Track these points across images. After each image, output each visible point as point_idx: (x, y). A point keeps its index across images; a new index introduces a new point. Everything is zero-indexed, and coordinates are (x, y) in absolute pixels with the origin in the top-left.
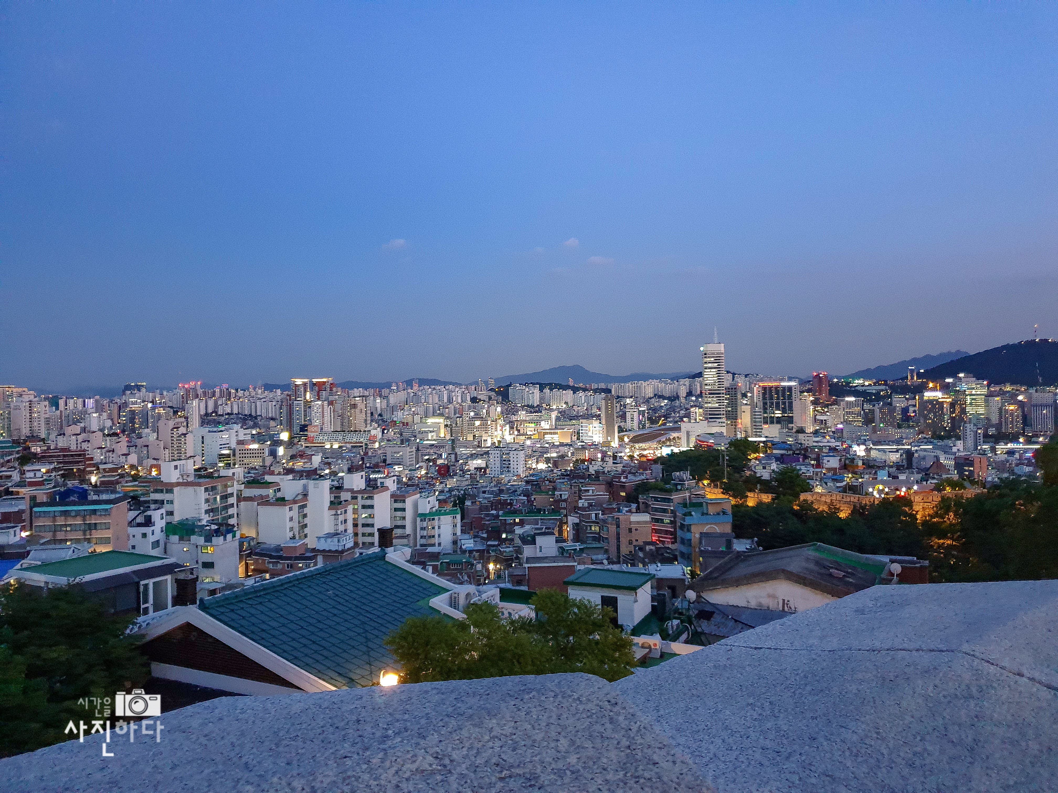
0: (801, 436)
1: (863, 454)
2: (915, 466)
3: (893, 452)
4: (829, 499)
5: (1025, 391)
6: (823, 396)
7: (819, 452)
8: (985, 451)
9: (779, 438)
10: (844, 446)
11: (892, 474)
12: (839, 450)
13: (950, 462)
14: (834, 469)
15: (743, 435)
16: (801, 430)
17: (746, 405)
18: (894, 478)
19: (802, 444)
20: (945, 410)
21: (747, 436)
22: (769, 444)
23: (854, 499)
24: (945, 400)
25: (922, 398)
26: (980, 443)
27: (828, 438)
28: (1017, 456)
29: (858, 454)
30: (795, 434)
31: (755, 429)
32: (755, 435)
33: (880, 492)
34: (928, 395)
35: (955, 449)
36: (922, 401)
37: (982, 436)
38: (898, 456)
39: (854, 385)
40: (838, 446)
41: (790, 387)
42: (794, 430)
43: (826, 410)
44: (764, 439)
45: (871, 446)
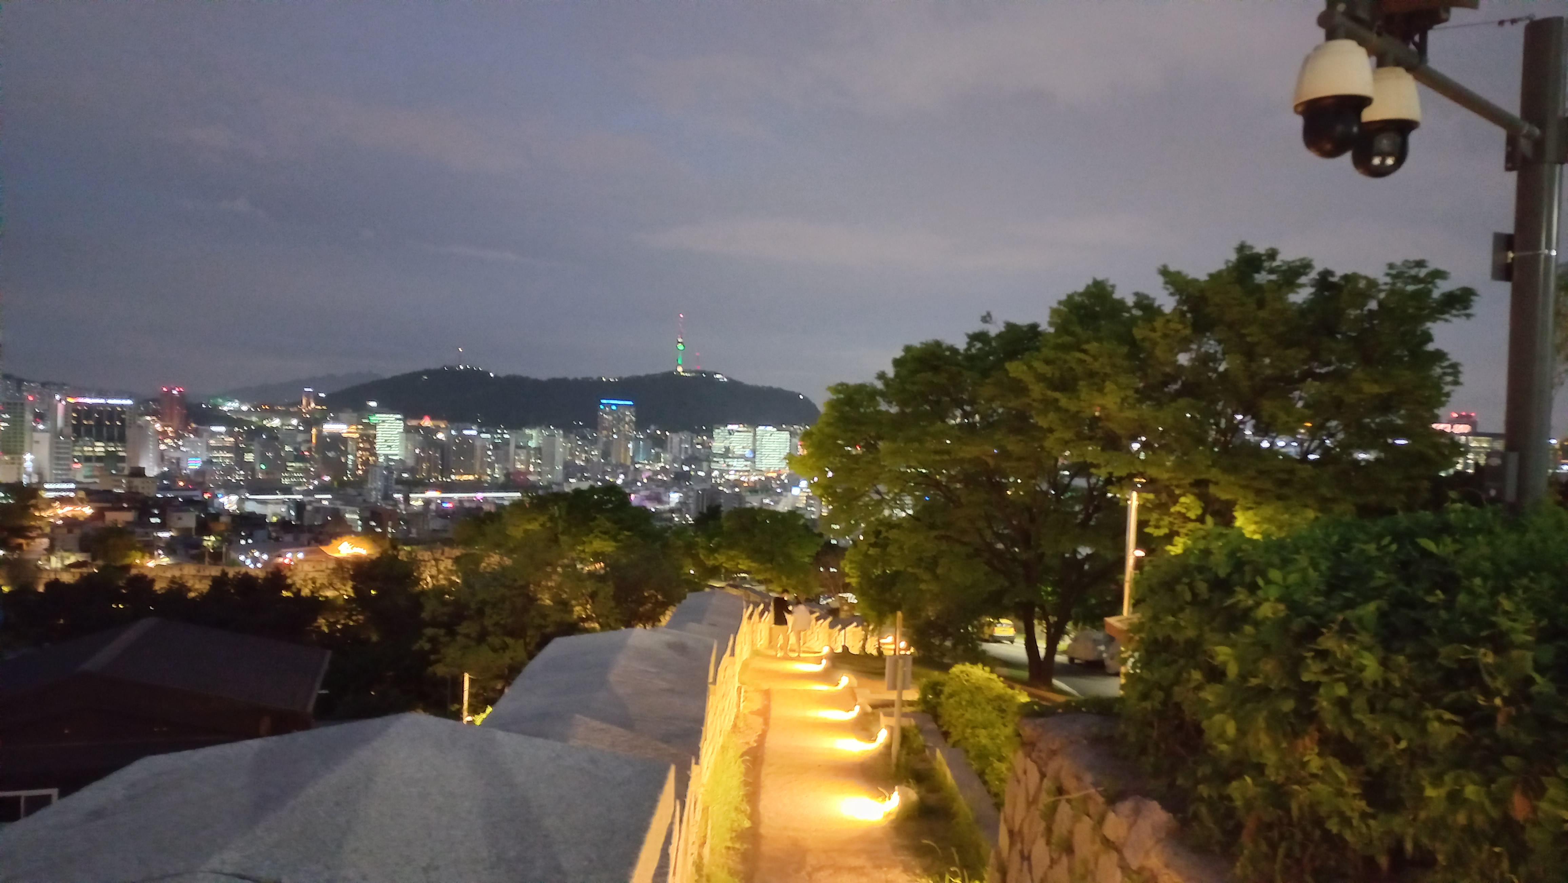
0: (137, 482)
1: (235, 507)
2: (306, 522)
3: (277, 503)
4: (177, 573)
5: (447, 428)
6: (176, 422)
7: (166, 507)
8: (396, 502)
9: (98, 483)
10: (206, 496)
11: (274, 535)
12: (198, 502)
13: (352, 516)
14: (188, 530)
15: (35, 479)
16: (139, 473)
17: (42, 431)
18: (277, 539)
19: (138, 493)
20: (349, 449)
21: (41, 482)
22: (82, 494)
23: (215, 571)
24: (350, 435)
25: (320, 432)
26: (391, 490)
27: (181, 484)
28: (433, 507)
29: (226, 507)
30: (127, 479)
31: (56, 469)
32: (56, 479)
33: (255, 560)
34: (329, 428)
35: (360, 499)
36: (320, 435)
37: (393, 482)
38: (283, 509)
39: (225, 409)
40: (197, 496)
41: (122, 406)
42: (126, 472)
43: (180, 443)
44: (72, 486)
45: (247, 495)
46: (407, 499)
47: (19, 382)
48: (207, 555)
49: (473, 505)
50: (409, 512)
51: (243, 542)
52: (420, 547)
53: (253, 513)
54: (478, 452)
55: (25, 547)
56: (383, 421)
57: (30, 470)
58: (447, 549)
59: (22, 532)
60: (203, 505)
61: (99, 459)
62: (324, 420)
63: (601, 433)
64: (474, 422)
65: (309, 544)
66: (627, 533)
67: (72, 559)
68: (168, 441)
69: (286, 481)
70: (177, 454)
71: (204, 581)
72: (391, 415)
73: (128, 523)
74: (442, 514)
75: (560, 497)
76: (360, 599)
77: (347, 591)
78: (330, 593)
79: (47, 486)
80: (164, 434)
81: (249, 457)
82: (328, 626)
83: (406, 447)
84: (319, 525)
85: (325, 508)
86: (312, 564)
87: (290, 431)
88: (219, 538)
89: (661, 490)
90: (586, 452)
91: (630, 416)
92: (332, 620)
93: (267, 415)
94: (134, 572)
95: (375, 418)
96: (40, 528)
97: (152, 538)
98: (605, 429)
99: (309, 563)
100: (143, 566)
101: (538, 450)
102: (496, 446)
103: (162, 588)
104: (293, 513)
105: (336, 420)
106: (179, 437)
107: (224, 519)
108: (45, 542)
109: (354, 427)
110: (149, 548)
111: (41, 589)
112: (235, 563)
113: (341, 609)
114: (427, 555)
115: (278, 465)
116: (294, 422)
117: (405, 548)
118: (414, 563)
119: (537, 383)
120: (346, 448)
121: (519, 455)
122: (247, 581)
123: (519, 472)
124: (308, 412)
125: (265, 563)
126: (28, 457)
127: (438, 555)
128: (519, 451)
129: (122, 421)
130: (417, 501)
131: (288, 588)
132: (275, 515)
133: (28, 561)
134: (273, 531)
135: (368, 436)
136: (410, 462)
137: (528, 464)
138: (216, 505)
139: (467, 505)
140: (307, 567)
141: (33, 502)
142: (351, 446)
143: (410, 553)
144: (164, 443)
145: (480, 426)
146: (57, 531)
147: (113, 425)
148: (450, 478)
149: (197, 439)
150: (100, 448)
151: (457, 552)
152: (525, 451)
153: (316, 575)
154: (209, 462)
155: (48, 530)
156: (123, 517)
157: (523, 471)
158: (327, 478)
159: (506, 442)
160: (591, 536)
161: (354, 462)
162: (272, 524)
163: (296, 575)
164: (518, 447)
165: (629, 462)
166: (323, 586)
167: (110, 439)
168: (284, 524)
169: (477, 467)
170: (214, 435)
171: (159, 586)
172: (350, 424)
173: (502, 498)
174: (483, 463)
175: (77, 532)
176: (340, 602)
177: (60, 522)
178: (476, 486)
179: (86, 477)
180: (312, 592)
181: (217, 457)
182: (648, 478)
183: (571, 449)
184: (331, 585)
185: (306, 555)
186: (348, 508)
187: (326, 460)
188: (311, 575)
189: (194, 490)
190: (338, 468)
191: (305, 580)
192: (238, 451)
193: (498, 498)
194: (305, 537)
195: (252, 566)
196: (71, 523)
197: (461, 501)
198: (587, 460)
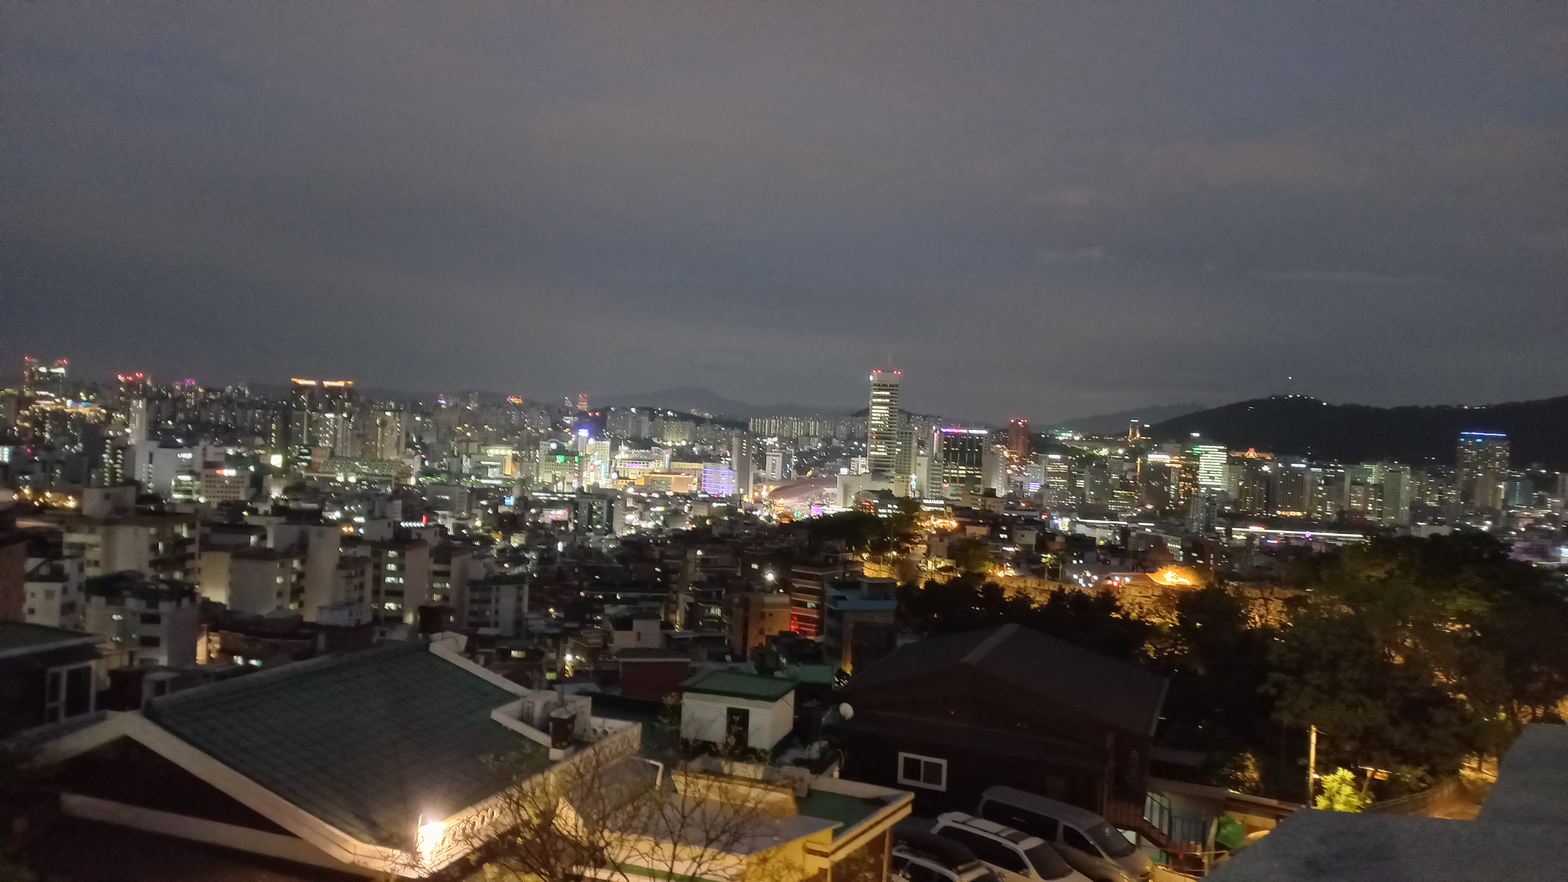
0: (990, 501)
1: (1067, 529)
2: (1131, 548)
3: (1104, 528)
4: (1022, 585)
5: (1272, 460)
6: (1021, 451)
7: (1011, 523)
8: (1218, 534)
9: (962, 502)
10: (1043, 517)
11: (1102, 557)
12: (1037, 521)
13: (1174, 546)
14: (1030, 546)
15: (917, 496)
16: (991, 493)
17: (922, 455)
18: (1104, 562)
19: (990, 511)
20: (1172, 478)
21: (921, 497)
22: (949, 509)
23: (1053, 587)
24: (1173, 465)
25: (1145, 461)
26: (1213, 523)
27: (1023, 505)
28: (1257, 542)
29: (1061, 528)
30: (982, 498)
31: (932, 488)
32: (932, 496)
33: (1087, 580)
34: (1153, 457)
35: (1182, 529)
36: (1144, 464)
37: (1216, 514)
38: (1109, 533)
39: (1061, 438)
40: (1036, 517)
41: (980, 435)
42: (981, 493)
43: (1023, 469)
44: (942, 502)
45: (1078, 518)
46: (1229, 533)
47: (909, 415)
48: (1046, 570)
49: (1301, 544)
50: (1231, 546)
51: (1075, 562)
52: (1248, 584)
53: (1083, 536)
54: (1308, 488)
55: (911, 551)
56: (1207, 452)
57: (914, 487)
58: (1276, 589)
59: (908, 537)
60: (1042, 524)
61: (962, 480)
62: (1148, 450)
63: (1462, 470)
64: (1303, 455)
65: (1133, 570)
66: (1505, 592)
67: (942, 564)
68: (1014, 466)
69: (1113, 508)
70: (1020, 479)
71: (1044, 594)
72: (1214, 447)
73: (982, 536)
74: (1267, 550)
75: (1410, 542)
76: (1185, 628)
77: (1172, 619)
78: (1156, 620)
79: (925, 501)
80: (1010, 459)
81: (1081, 483)
82: (1156, 653)
83: (1229, 480)
84: (1142, 551)
85: (1148, 535)
86: (1139, 589)
87: (1115, 461)
88: (1055, 556)
89: (1547, 542)
90: (1440, 492)
91: (1501, 451)
92: (1159, 647)
93: (1097, 444)
94: (988, 580)
95: (1198, 449)
96: (921, 536)
97: (1000, 551)
98: (1467, 465)
99: (1137, 588)
100: (994, 576)
101: (1379, 487)
102: (1328, 481)
103: (1010, 597)
104: (1118, 538)
105: (1160, 450)
106: (1023, 463)
107: (1059, 539)
108: (923, 548)
109: (1177, 457)
110: (999, 560)
111: (922, 587)
112: (1070, 581)
113: (1167, 637)
114: (1254, 593)
115: (1105, 491)
116: (1121, 451)
117: (1231, 583)
118: (1241, 600)
119: (1379, 412)
120: (1170, 478)
121: (1355, 492)
122: (1080, 598)
123: (1355, 511)
124: (1135, 442)
125: (1096, 583)
126: (913, 477)
127: (1267, 595)
128: (1357, 488)
129: (980, 448)
130: (1239, 535)
131: (1118, 609)
132: (1102, 539)
133: (913, 562)
134: (1102, 554)
135: (1191, 467)
136: (1233, 495)
137: (1366, 502)
138: (1051, 526)
139: (1294, 543)
140: (1134, 592)
141: (917, 513)
142: (1174, 477)
143: (1237, 588)
144: (1010, 468)
145: (1311, 459)
146: (933, 539)
147: (973, 452)
148: (1276, 514)
149: (1037, 465)
150: (962, 471)
151: (1289, 593)
152: (1362, 488)
153: (1143, 600)
154: (1046, 486)
155: (926, 538)
156: (981, 531)
157: (1360, 509)
158: (1150, 507)
159: (1341, 478)
160: (1454, 591)
161: (1177, 491)
162: (1101, 547)
163: (1124, 598)
164: (1354, 483)
165: (1499, 506)
166: (1149, 612)
167: (969, 464)
168: (1110, 548)
169: (1307, 503)
170: (1051, 462)
171: (1008, 595)
172: (1172, 454)
173: (1335, 539)
174: (1312, 498)
175: (946, 541)
176: (1165, 629)
177: (934, 532)
178: (1305, 524)
179: (952, 495)
180: (1140, 617)
181: (1053, 483)
182: (1528, 527)
183: (1420, 487)
184: (1157, 613)
185: (1133, 580)
186: (1171, 538)
187: (1150, 490)
188: (1138, 600)
189: (1034, 511)
190: (1160, 497)
191: (1131, 604)
192: (1071, 478)
193: (1330, 538)
194: (1129, 562)
195: (1084, 585)
196: (942, 533)
197: (1286, 538)
198: (1441, 501)
